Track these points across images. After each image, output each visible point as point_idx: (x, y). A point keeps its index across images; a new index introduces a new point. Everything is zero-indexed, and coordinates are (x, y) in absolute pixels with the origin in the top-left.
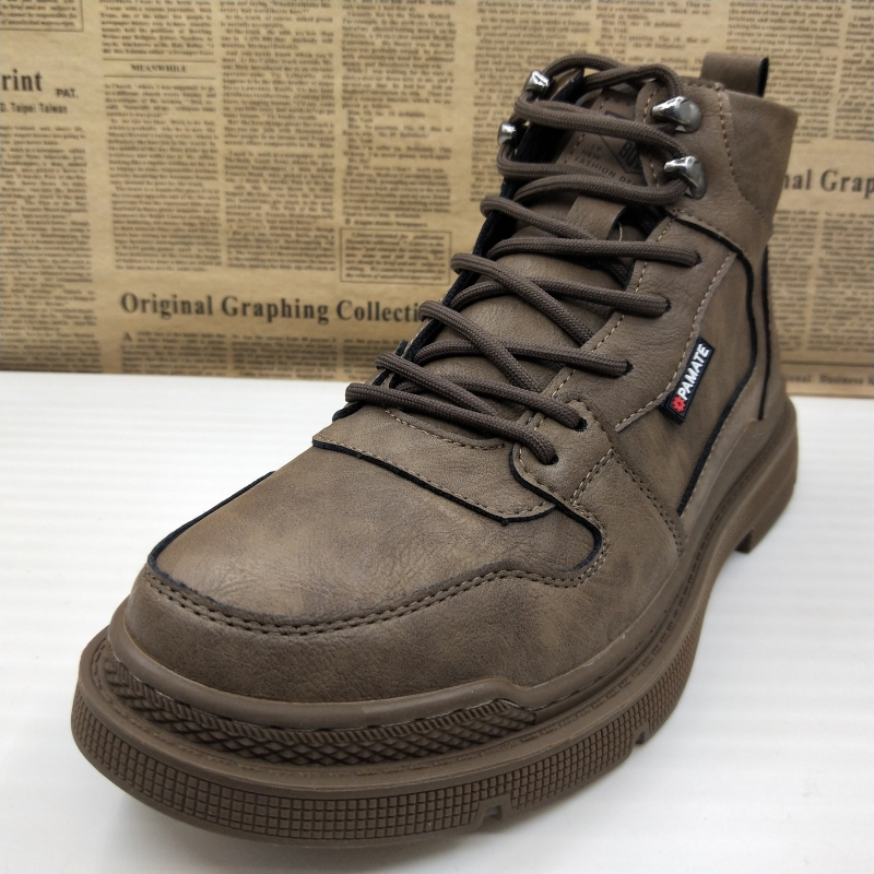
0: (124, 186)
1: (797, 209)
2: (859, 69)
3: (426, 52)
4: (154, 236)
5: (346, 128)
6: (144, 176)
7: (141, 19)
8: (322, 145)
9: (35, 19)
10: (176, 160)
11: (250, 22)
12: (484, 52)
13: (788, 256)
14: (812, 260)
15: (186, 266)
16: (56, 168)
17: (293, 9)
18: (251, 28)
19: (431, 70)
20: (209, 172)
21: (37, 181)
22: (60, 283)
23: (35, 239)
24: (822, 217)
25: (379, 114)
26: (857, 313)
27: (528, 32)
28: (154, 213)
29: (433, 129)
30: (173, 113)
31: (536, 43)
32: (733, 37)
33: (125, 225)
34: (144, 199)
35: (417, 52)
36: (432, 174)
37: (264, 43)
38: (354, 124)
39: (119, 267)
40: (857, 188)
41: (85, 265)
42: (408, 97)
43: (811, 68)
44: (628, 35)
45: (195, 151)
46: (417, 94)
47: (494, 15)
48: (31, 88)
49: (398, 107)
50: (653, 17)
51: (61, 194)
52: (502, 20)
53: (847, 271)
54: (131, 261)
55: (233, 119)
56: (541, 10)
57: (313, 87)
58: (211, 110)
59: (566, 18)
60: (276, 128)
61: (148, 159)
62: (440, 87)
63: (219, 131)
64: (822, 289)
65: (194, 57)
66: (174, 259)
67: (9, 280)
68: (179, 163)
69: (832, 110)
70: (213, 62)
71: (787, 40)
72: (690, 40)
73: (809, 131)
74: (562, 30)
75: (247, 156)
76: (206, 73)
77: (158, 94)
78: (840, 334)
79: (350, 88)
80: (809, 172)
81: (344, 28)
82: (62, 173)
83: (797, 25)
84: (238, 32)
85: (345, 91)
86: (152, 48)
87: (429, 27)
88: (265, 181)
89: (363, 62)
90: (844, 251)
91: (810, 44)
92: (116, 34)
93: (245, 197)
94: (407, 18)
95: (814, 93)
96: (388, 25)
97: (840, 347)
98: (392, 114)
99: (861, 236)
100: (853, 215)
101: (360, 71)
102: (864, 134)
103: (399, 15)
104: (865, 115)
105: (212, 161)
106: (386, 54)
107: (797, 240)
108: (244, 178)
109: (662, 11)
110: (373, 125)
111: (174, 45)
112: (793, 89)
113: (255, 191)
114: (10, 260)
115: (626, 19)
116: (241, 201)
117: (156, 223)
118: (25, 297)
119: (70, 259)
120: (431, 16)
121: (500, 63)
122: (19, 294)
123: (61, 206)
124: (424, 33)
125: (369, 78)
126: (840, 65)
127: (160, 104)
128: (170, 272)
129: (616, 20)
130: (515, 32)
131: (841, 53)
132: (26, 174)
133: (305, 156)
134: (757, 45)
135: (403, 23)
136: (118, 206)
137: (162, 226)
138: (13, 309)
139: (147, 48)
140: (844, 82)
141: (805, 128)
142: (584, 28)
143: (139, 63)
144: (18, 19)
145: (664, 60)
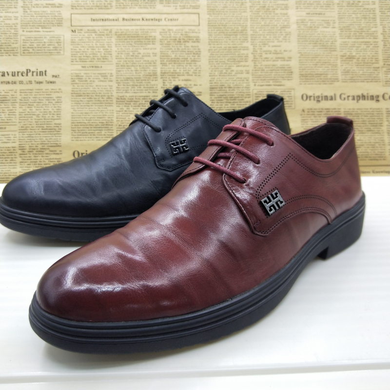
0: (76, 109)
1: (333, 107)
2: (347, 58)
3: (191, 59)
4: (87, 128)
5: (162, 86)
6: (84, 106)
7: (86, 50)
8: (153, 92)
9: (46, 51)
10: (97, 99)
11: (126, 50)
12: (212, 58)
15: (99, 139)
16: (50, 104)
17: (142, 45)
18: (127, 52)
19: (193, 65)
20: (110, 103)
21: (42, 109)
22: (48, 148)
23: (39, 131)
24: (342, 110)
25: (174, 80)
26: (362, 145)
27: (227, 51)
28: (88, 119)
29: (195, 85)
30: (97, 83)
31: (230, 54)
32: (300, 49)
33: (76, 124)
34: (84, 114)
35: (187, 59)
37: (131, 57)
38: (165, 84)
39: (73, 140)
40: (354, 99)
41: (59, 140)
42: (185, 74)
43: (329, 59)
44: (262, 50)
45: (105, 96)
46: (188, 73)
47: (214, 46)
48: (42, 75)
49: (181, 78)
50: (271, 44)
51: (51, 113)
52: (217, 47)
54: (78, 138)
55: (120, 84)
56: (232, 43)
57: (150, 72)
58: (111, 81)
59: (240, 46)
60: (136, 87)
61: (87, 100)
62: (196, 70)
63: (114, 88)
65: (105, 63)
66: (95, 136)
67: (27, 147)
68: (98, 101)
69: (339, 72)
70: (112, 64)
71: (319, 50)
72: (285, 51)
73: (332, 80)
74: (239, 50)
75: (125, 97)
76: (110, 68)
77: (91, 76)
79: (163, 72)
80: (335, 95)
81: (161, 51)
82: (52, 105)
83: (322, 45)
84: (122, 54)
85: (161, 73)
86: (90, 60)
87: (191, 50)
88: (132, 106)
89: (168, 63)
91: (327, 51)
92: (76, 56)
93: (124, 112)
94: (183, 47)
95: (332, 67)
96: (177, 50)
98: (179, 80)
99: (358, 116)
100: (353, 109)
101: (167, 66)
102: (353, 80)
103: (180, 47)
104: (351, 74)
105: (111, 100)
106: (176, 60)
108: (124, 105)
109: (273, 42)
110: (172, 84)
111: (98, 59)
112: (324, 66)
113: (128, 110)
114: (28, 139)
115: (261, 45)
116: (123, 114)
117: (88, 123)
118: (33, 154)
119: (53, 138)
120: (192, 47)
121: (217, 62)
122: (31, 153)
123: (51, 118)
124: (190, 52)
125: (170, 68)
126: (339, 57)
127: (92, 79)
128: (93, 141)
129: (258, 45)
130: (223, 51)
131: (339, 53)
132: (38, 106)
133: (147, 96)
134: (309, 52)
135: (182, 49)
136: (74, 117)
137: (90, 124)
138: (28, 159)
139: (87, 60)
140: (341, 63)
141: (330, 79)
142: (246, 48)
143: (84, 65)
144: (40, 51)
145: (276, 58)
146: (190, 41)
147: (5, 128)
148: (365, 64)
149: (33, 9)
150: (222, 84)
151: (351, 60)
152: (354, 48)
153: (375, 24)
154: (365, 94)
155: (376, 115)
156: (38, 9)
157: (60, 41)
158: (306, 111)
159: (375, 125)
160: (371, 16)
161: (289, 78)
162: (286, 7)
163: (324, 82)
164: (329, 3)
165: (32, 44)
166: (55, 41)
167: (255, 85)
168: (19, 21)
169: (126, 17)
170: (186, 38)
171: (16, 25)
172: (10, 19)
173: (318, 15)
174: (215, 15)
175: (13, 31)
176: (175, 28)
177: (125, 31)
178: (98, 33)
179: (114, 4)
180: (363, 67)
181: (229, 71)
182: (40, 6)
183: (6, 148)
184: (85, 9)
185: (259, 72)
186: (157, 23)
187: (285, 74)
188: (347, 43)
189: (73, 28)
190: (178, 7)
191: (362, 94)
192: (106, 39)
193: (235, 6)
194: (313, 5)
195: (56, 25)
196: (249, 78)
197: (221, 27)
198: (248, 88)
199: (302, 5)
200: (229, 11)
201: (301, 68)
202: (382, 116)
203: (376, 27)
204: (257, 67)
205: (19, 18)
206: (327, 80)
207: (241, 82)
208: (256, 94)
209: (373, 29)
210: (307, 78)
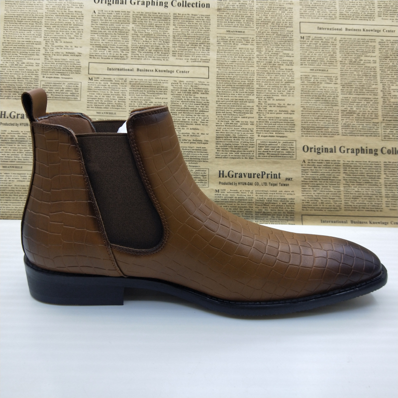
1: (333, 159)
2: (348, 113)
3: (199, 109)
7: (101, 97)
9: (64, 97)
11: (139, 99)
12: (219, 109)
13: (332, 176)
14: (340, 178)
17: (154, 95)
18: (139, 101)
19: (201, 115)
24: (342, 162)
25: (183, 129)
26: (360, 196)
27: (233, 103)
29: (202, 134)
31: (236, 106)
32: (303, 103)
35: (196, 109)
36: (201, 149)
37: (143, 105)
40: (353, 152)
42: (193, 123)
43: (330, 113)
44: (267, 103)
46: (196, 122)
47: (222, 98)
49: (190, 127)
50: (275, 98)
52: (225, 99)
53: (355, 181)
56: (237, 96)
59: (246, 98)
62: (204, 120)
64: (346, 188)
65: (119, 110)
69: (340, 126)
70: (125, 111)
71: (321, 104)
72: (288, 104)
73: (333, 133)
74: (245, 102)
76: (123, 115)
78: (355, 204)
80: (335, 147)
81: (171, 101)
83: (324, 99)
84: (135, 102)
86: (105, 107)
87: (200, 101)
89: (178, 112)
90: (352, 174)
91: (329, 105)
92: (92, 102)
94: (193, 98)
95: (333, 121)
96: (186, 100)
97: (357, 209)
98: (188, 129)
99: (357, 168)
100: (353, 161)
101: (177, 115)
102: (352, 134)
103: (190, 97)
104: (351, 127)
106: (185, 109)
107: (334, 170)
109: (278, 96)
110: (181, 132)
111: (112, 106)
112: (326, 120)
115: (266, 98)
120: (201, 98)
121: (224, 112)
124: (198, 103)
125: (180, 117)
126: (340, 112)
129: (263, 99)
130: (229, 103)
131: (340, 108)
134: (311, 106)
135: (191, 100)
139: (102, 107)
140: (342, 117)
141: (331, 132)
142: (252, 101)
143: (99, 111)
144: (58, 96)
145: (280, 111)
146: (200, 92)
147: (21, 167)
148: (365, 119)
149: (54, 57)
150: (228, 134)
151: (352, 114)
152: (355, 104)
153: (375, 81)
154: (364, 147)
155: (375, 168)
156: (58, 57)
157: (77, 88)
158: (307, 162)
159: (373, 177)
160: (372, 73)
161: (292, 130)
162: (292, 64)
163: (325, 135)
164: (332, 60)
165: (51, 89)
166: (73, 88)
167: (259, 136)
168: (40, 68)
169: (140, 67)
170: (195, 90)
171: (37, 71)
172: (32, 65)
173: (321, 72)
174: (224, 69)
175: (34, 77)
176: (185, 80)
177: (139, 81)
178: (114, 82)
179: (129, 55)
180: (363, 121)
181: (235, 121)
182: (60, 54)
183: (21, 186)
184: (102, 58)
185: (264, 123)
186: (169, 74)
187: (288, 126)
188: (348, 98)
189: (91, 76)
190: (190, 60)
191: (362, 147)
192: (121, 87)
193: (243, 60)
194: (317, 62)
195: (75, 72)
196: (253, 129)
197: (229, 80)
198: (252, 138)
199: (306, 62)
200: (237, 65)
201: (303, 121)
202: (380, 169)
203: (376, 85)
204: (261, 119)
205: (40, 65)
206: (328, 133)
207: (246, 132)
208: (259, 144)
209: (374, 86)
210: (308, 130)
